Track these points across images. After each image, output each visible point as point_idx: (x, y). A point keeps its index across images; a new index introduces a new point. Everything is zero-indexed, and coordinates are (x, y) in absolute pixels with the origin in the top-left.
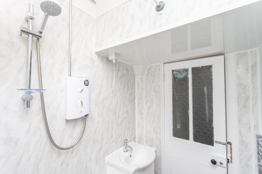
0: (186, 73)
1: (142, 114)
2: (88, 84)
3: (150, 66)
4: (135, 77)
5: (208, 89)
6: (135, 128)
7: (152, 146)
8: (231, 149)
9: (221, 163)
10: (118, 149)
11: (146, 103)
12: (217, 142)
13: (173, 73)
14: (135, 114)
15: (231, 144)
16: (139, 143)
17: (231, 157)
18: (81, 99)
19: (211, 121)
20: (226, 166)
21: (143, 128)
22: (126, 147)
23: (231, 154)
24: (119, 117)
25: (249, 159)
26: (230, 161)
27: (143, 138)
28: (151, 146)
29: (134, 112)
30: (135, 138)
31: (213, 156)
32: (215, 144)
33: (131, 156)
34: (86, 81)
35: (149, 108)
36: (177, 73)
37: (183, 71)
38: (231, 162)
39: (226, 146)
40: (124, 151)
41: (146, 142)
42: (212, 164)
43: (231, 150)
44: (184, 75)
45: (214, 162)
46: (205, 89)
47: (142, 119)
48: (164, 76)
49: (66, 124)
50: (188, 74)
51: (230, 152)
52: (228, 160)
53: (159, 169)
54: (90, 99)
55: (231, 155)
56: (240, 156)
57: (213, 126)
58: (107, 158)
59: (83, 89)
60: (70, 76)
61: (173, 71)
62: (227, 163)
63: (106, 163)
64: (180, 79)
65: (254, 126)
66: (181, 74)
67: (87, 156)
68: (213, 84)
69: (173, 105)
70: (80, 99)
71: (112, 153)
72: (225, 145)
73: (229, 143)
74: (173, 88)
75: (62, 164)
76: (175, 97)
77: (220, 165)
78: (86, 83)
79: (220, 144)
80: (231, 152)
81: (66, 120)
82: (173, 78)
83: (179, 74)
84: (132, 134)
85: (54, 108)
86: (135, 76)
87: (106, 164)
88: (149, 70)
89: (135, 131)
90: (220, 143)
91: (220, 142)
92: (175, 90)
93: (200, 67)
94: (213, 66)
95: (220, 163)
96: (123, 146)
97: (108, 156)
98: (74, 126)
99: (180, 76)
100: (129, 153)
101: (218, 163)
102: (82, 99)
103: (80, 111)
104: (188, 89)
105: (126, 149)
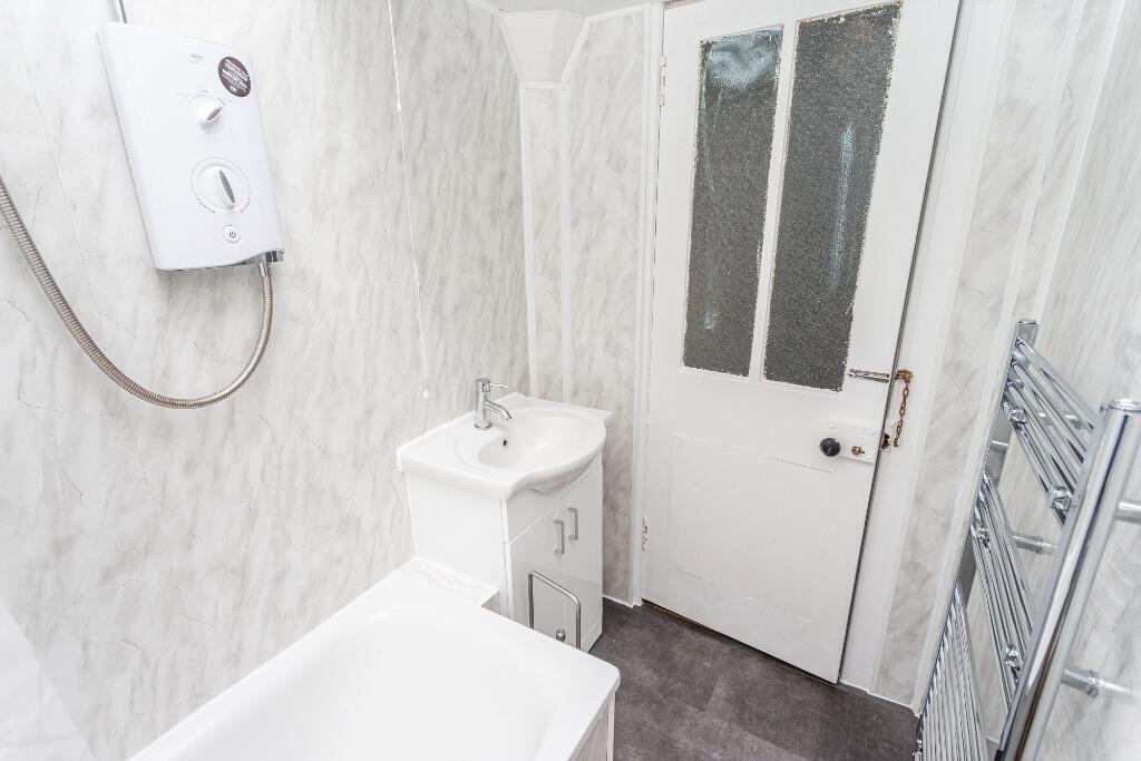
0: (768, 56)
1: (555, 276)
2: (248, 83)
3: (592, 25)
4: (515, 88)
5: (857, 140)
6: (526, 338)
7: (596, 407)
8: (905, 398)
9: (857, 451)
10: (453, 417)
11: (574, 224)
12: (856, 373)
13: (704, 60)
14: (523, 276)
15: (908, 381)
16: (544, 397)
17: (899, 427)
18: (218, 169)
19: (848, 287)
20: (873, 461)
21: (560, 336)
22: (484, 411)
23: (902, 415)
24: (443, 282)
25: (965, 428)
26: (891, 441)
27: (561, 382)
28: (597, 405)
29: (516, 266)
30: (525, 378)
31: (833, 425)
32: (847, 381)
33: (505, 442)
34: (229, 64)
35: (586, 248)
36: (727, 57)
37: (755, 46)
38: (896, 445)
39: (888, 384)
40: (476, 426)
41: (575, 394)
42: (823, 455)
43: (904, 402)
44: (757, 66)
45: (831, 448)
46: (847, 139)
47: (557, 296)
48: (662, 80)
49: (170, 296)
50: (776, 60)
51: (899, 407)
52: (887, 437)
53: (623, 490)
54: (275, 176)
55: (901, 421)
56: (932, 422)
57: (851, 311)
58: (406, 451)
59: (217, 111)
60: (125, 21)
61: (707, 47)
62: (879, 451)
63: (400, 469)
64: (734, 91)
65: (1018, 298)
66: (745, 66)
67: (307, 440)
68: (887, 113)
69: (694, 229)
70: (213, 165)
71: (424, 431)
72: (887, 381)
73: (905, 376)
74: (700, 145)
75: (190, 467)
76: (707, 188)
77: (852, 456)
78: (234, 76)
79: (869, 378)
80: (902, 408)
81: (159, 272)
82: (704, 89)
83: (734, 65)
84: (512, 363)
85: (75, 208)
86: (516, 81)
87: (403, 473)
88: (587, 45)
89: (526, 351)
90: (866, 376)
91: (867, 373)
92: (706, 154)
93: (838, 18)
94: (903, 11)
95: (853, 451)
96: (471, 409)
97: (409, 444)
98: (218, 309)
99: (738, 76)
100: (495, 434)
101: (846, 451)
102: (225, 166)
103: (228, 229)
104: (767, 140)
105: (485, 417)
